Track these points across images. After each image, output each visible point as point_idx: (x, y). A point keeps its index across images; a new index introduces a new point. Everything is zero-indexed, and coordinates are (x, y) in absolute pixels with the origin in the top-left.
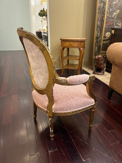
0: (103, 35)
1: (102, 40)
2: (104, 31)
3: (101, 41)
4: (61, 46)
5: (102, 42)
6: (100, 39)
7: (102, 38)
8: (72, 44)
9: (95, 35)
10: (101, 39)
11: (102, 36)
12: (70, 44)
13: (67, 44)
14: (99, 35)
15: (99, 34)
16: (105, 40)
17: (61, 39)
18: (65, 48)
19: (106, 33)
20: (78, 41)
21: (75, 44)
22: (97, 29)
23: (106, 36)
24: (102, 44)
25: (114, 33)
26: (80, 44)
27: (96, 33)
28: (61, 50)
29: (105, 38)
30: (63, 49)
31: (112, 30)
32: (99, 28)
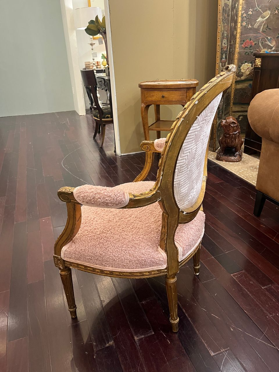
1: (234, 81)
2: (236, 61)
4: (142, 102)
5: (233, 85)
8: (166, 96)
9: (217, 72)
12: (163, 97)
13: (156, 96)
16: (241, 81)
17: (140, 86)
18: (151, 105)
19: (242, 65)
20: (179, 87)
21: (173, 95)
22: (221, 58)
23: (242, 72)
24: (234, 90)
25: (260, 66)
26: (186, 95)
27: (219, 66)
28: (143, 110)
29: (240, 77)
30: (145, 107)
31: (256, 57)
32: (224, 56)
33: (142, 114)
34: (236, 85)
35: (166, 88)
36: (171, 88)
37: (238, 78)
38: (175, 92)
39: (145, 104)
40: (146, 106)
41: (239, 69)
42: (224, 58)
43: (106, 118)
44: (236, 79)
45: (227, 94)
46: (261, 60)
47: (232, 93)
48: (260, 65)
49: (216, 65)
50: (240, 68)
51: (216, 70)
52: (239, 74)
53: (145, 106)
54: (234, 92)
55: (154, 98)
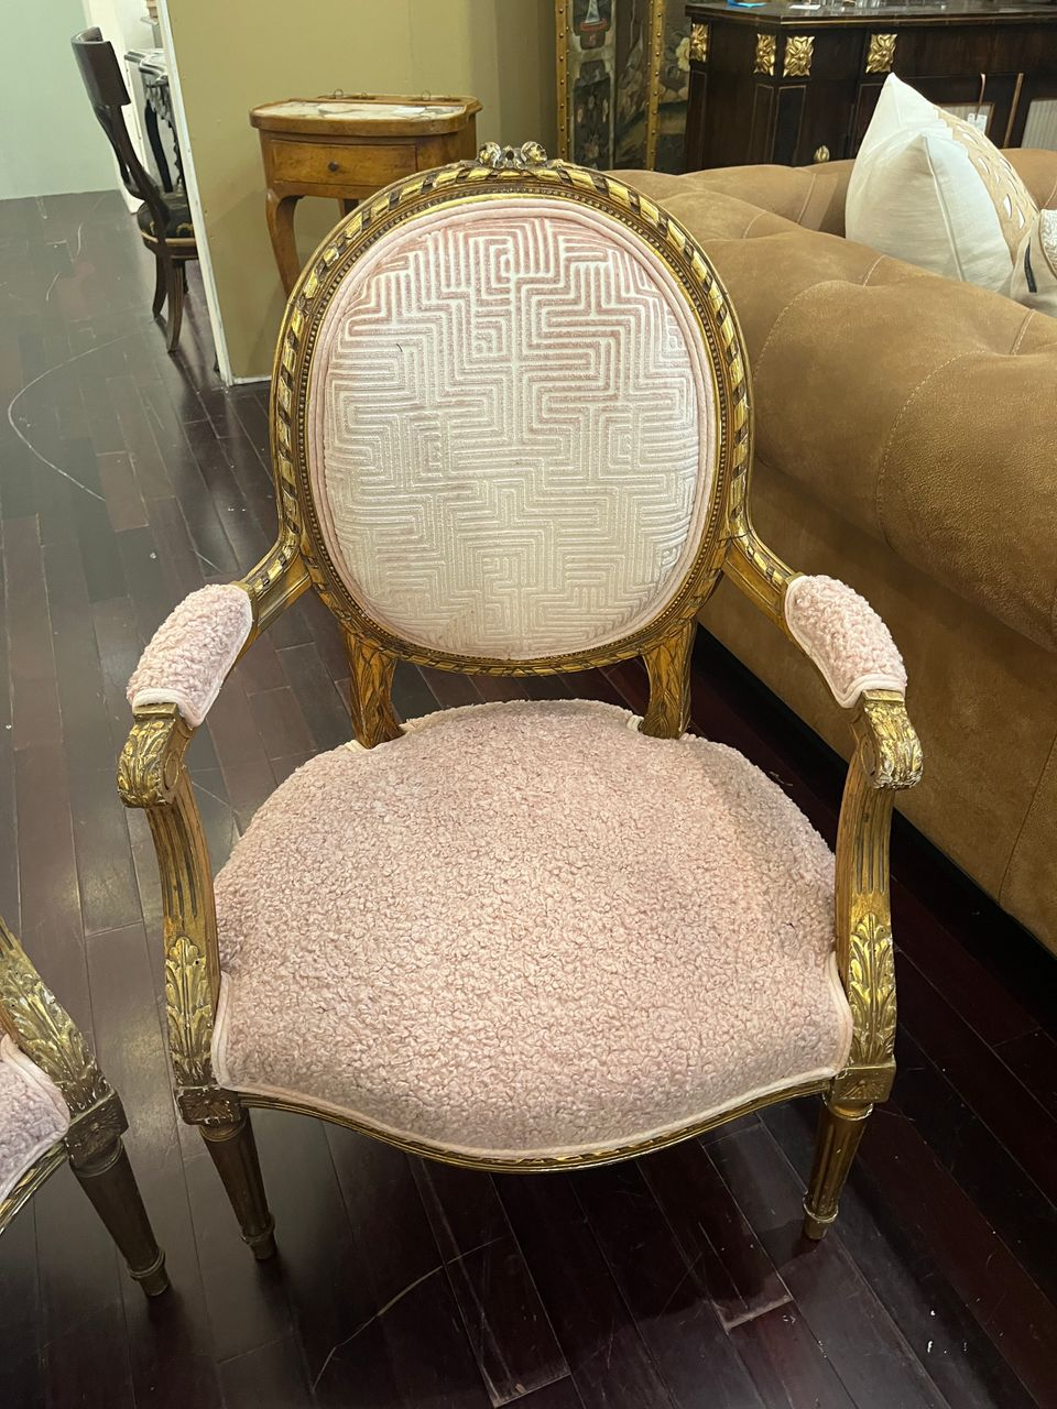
0: (657, 63)
1: (654, 103)
2: (658, 25)
3: (641, 116)
4: (270, 183)
5: (652, 120)
6: (624, 100)
7: (644, 88)
8: (345, 164)
9: (561, 70)
10: (642, 96)
11: (644, 67)
12: (333, 168)
13: (310, 162)
14: (609, 67)
15: (607, 56)
16: (678, 103)
17: (256, 121)
18: (301, 197)
19: (682, 43)
20: (387, 134)
21: (368, 164)
22: (575, 18)
23: (681, 70)
24: (655, 138)
25: (704, 57)
26: (414, 163)
27: (569, 46)
28: (271, 215)
29: (677, 91)
30: (280, 204)
31: (693, 22)
32: (595, 6)
33: (270, 228)
34: (662, 119)
35: (339, 133)
36: (357, 134)
37: (669, 91)
38: (376, 153)
39: (277, 193)
40: (283, 200)
41: (670, 55)
42: (592, 16)
43: (180, 237)
44: (661, 97)
45: (623, 155)
46: (708, 34)
47: (649, 152)
48: (706, 53)
49: (555, 44)
50: (674, 52)
51: (558, 61)
52: (672, 76)
53: (278, 201)
54: (656, 149)
55: (304, 172)
